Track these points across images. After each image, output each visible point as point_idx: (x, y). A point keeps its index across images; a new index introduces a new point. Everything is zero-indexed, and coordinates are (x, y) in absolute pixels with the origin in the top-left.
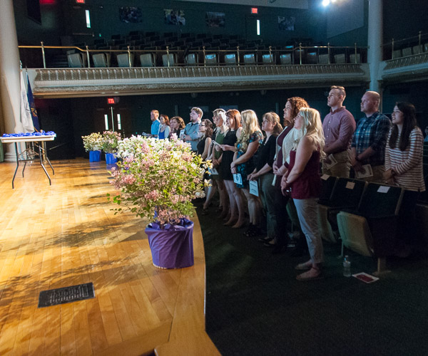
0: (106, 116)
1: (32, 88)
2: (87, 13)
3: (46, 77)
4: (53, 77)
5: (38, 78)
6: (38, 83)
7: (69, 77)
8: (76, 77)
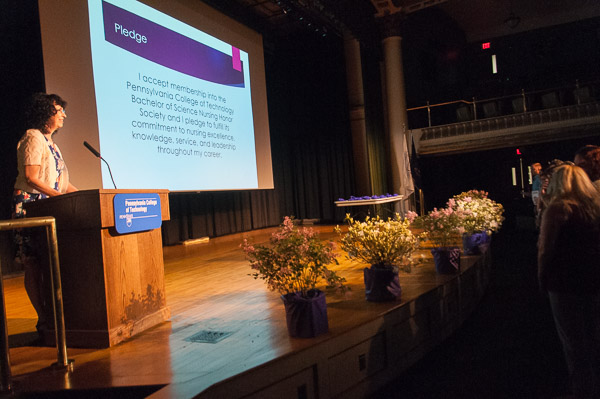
0: (514, 169)
1: (416, 148)
2: (494, 58)
3: (430, 136)
4: (437, 135)
5: (423, 138)
6: (423, 142)
7: (453, 133)
8: (461, 131)
